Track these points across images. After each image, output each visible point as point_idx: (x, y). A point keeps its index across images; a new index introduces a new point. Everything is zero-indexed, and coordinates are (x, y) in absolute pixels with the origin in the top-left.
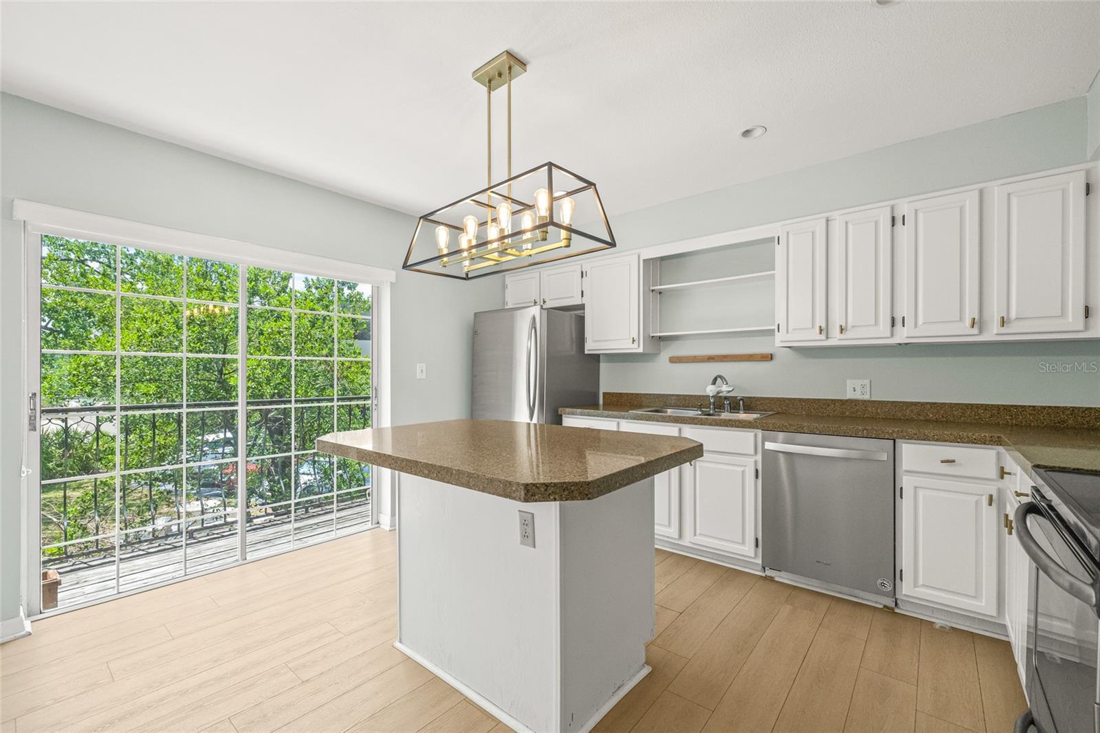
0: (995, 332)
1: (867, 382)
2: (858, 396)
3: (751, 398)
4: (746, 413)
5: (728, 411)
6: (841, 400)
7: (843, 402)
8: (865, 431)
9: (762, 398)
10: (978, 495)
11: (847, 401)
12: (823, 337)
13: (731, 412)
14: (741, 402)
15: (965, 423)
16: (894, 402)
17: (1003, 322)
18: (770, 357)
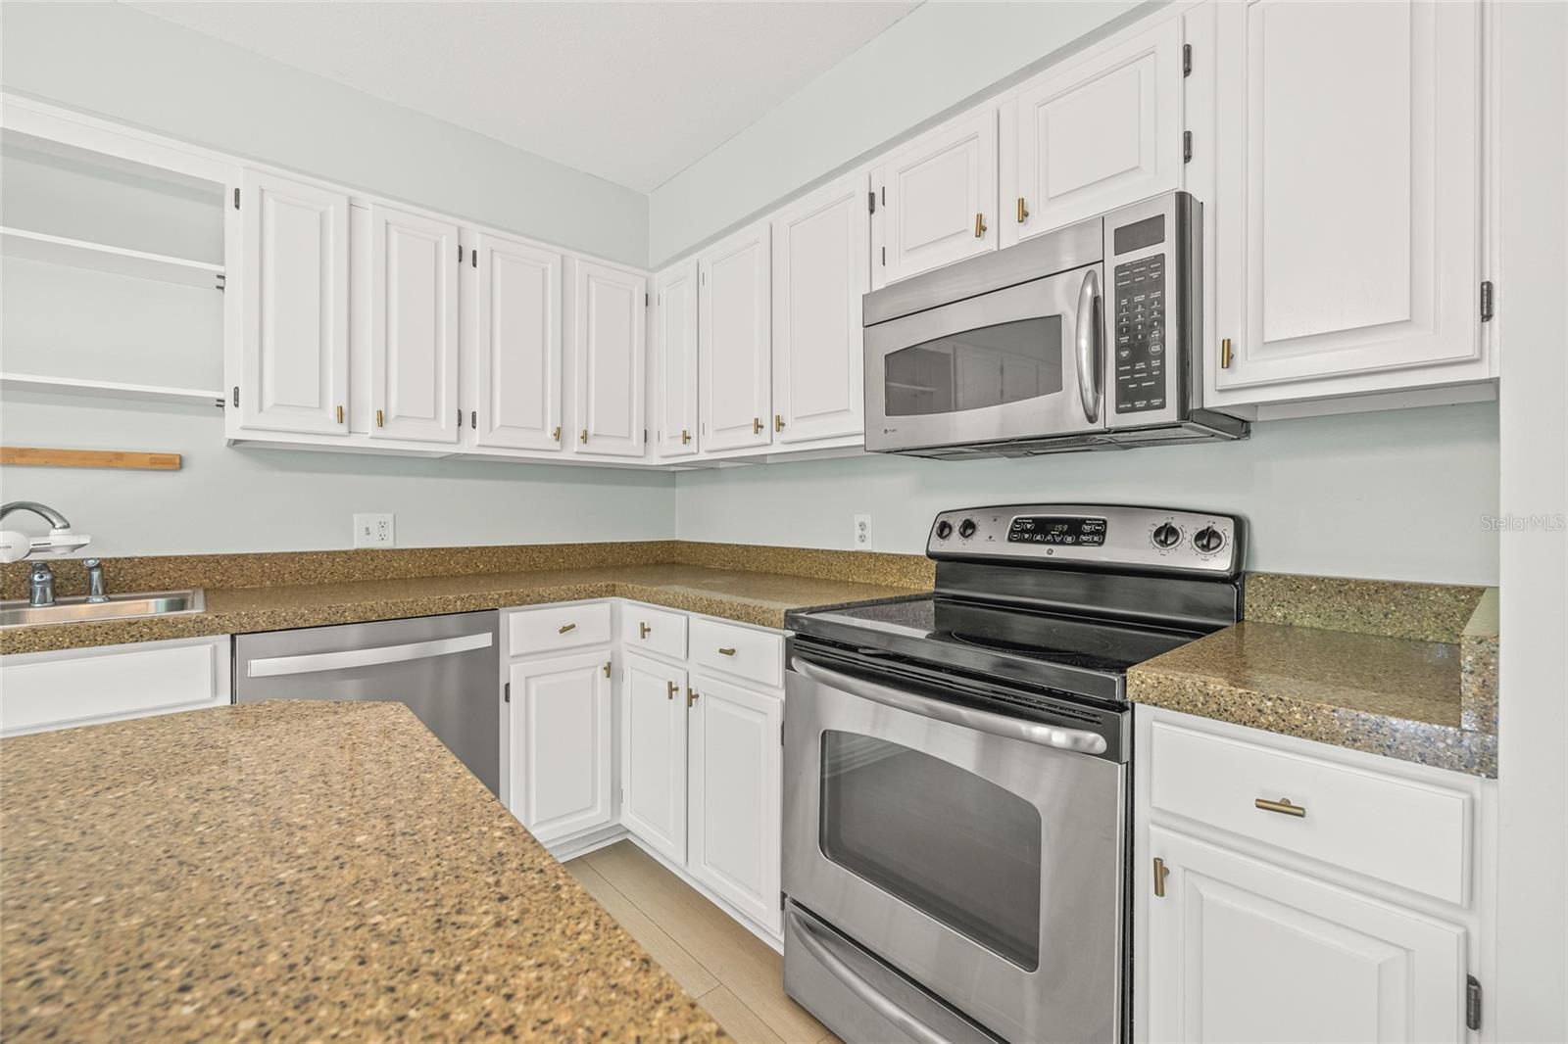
0: (576, 450)
1: (388, 517)
2: (374, 543)
3: (117, 560)
4: (110, 600)
5: (43, 601)
6: (345, 552)
7: (349, 555)
8: (459, 603)
9: (155, 558)
10: (590, 667)
11: (356, 552)
12: (343, 429)
13: (56, 604)
14: (96, 574)
15: (519, 573)
16: (432, 549)
17: (585, 438)
18: (173, 463)
